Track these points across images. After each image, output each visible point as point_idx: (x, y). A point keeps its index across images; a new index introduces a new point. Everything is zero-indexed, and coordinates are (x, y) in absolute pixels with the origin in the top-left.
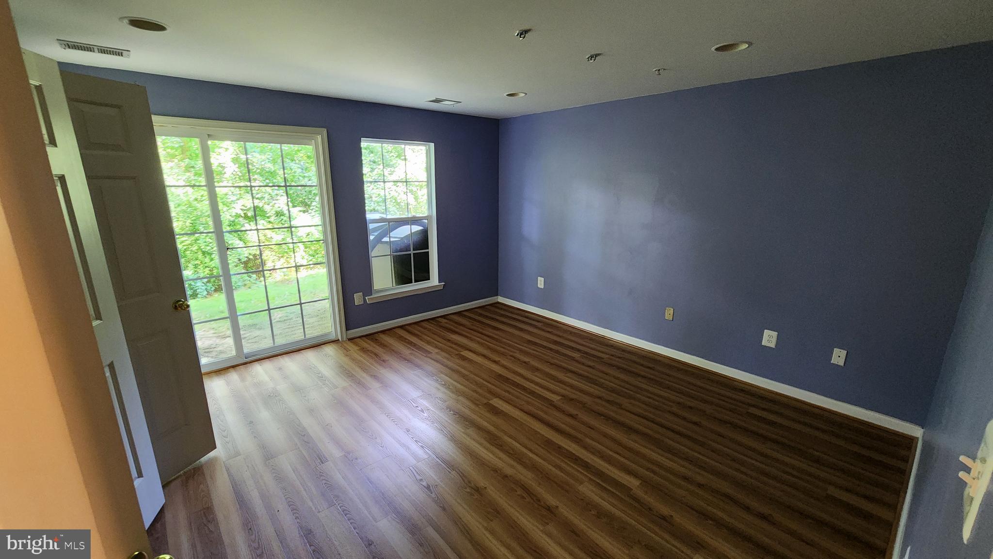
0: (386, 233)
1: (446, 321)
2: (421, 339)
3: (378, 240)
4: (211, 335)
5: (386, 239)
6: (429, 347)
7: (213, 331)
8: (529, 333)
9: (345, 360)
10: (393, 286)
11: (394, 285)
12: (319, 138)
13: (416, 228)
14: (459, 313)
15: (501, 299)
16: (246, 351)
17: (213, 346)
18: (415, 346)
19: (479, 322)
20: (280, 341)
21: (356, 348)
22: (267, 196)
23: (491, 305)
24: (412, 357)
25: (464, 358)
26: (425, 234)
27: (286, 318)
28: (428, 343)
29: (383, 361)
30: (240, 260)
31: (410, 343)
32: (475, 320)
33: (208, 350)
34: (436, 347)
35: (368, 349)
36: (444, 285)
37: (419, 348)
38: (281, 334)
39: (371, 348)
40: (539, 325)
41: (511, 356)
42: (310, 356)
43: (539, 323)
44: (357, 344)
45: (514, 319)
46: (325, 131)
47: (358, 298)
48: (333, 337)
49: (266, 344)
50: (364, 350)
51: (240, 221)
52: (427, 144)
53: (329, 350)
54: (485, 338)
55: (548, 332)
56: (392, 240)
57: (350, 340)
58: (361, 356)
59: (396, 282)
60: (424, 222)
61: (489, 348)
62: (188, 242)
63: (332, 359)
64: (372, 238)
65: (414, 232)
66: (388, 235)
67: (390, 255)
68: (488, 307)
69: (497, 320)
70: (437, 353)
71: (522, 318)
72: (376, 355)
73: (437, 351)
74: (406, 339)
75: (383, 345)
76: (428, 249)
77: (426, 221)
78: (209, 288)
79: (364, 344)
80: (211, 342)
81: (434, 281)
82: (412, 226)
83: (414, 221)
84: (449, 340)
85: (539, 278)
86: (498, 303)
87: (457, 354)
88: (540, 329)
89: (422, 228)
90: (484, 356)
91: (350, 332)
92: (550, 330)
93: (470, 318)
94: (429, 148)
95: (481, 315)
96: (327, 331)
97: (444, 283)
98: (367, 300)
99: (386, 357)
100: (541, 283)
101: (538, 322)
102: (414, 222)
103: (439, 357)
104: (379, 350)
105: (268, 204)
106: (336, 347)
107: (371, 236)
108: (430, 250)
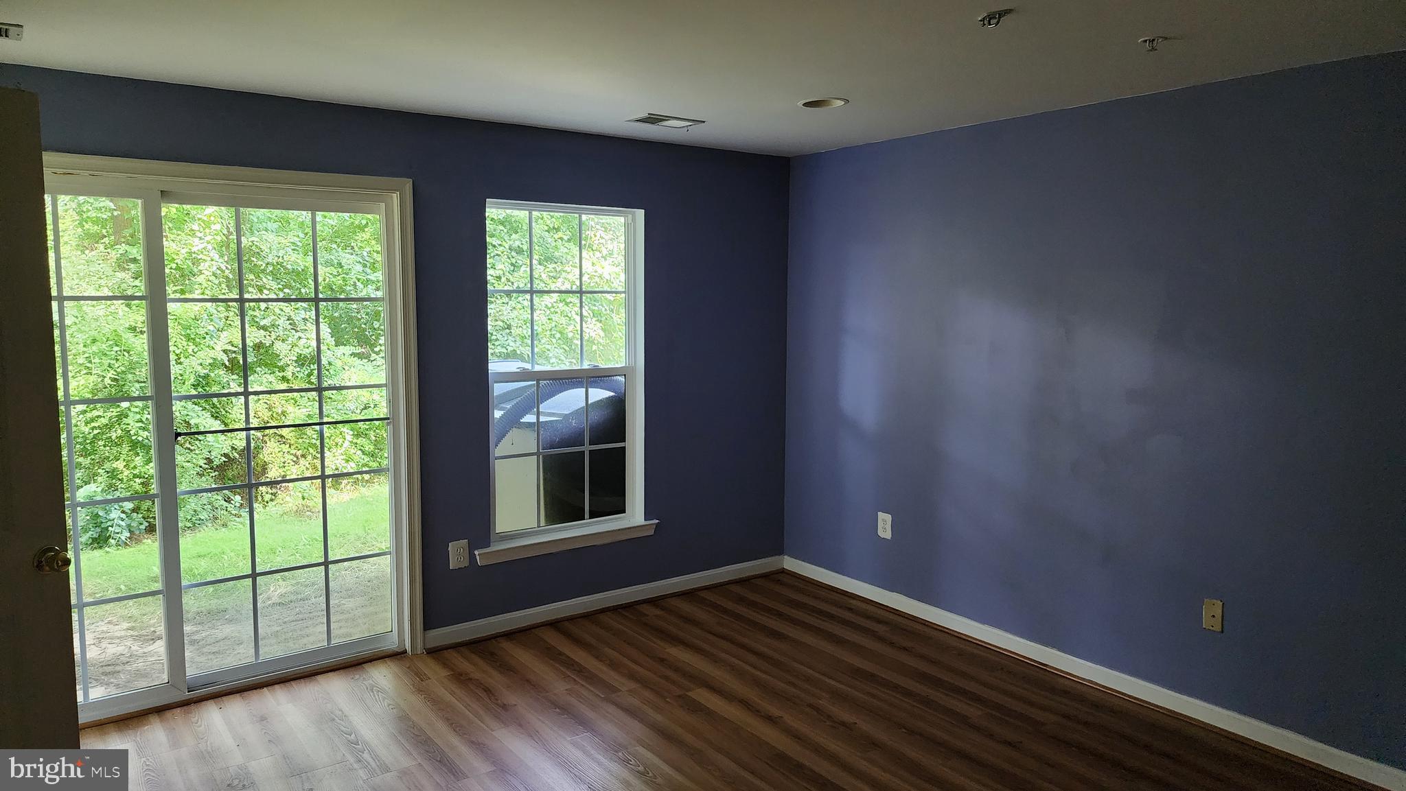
0: (533, 403)
1: (658, 612)
2: (597, 658)
3: (513, 420)
4: (123, 633)
5: (530, 418)
6: (612, 673)
7: (125, 625)
8: (857, 649)
9: (416, 701)
10: (539, 527)
11: (543, 522)
12: (395, 197)
13: (599, 394)
14: (689, 595)
15: (791, 564)
16: (191, 671)
17: (123, 659)
18: (580, 671)
19: (738, 617)
20: (273, 650)
21: (444, 673)
22: (282, 322)
23: (765, 576)
24: (573, 701)
25: (696, 708)
26: (618, 407)
27: (293, 597)
28: (614, 666)
29: (504, 707)
30: (209, 461)
31: (570, 664)
32: (725, 611)
33: (110, 669)
34: (632, 676)
35: (472, 676)
36: (657, 525)
37: (591, 678)
38: (276, 634)
39: (477, 675)
40: (881, 629)
41: (810, 706)
42: (336, 688)
43: (880, 626)
44: (445, 664)
45: (821, 612)
46: (408, 185)
47: (457, 555)
48: (392, 644)
49: (240, 656)
50: (460, 678)
51: (219, 376)
52: (630, 213)
53: (382, 676)
54: (752, 658)
55: (905, 649)
56: (542, 419)
57: (434, 652)
58: (453, 693)
59: (546, 516)
60: (617, 381)
61: (757, 683)
62: (104, 421)
63: (384, 699)
64: (498, 414)
65: (591, 404)
66: (535, 410)
67: (537, 454)
68: (759, 582)
69: (780, 615)
70: (630, 691)
71: (839, 610)
72: (488, 691)
73: (633, 685)
74: (561, 654)
75: (506, 668)
76: (624, 440)
77: (622, 379)
78: (134, 524)
79: (463, 663)
80: (120, 649)
81: (635, 514)
82: (590, 390)
83: (595, 377)
84: (662, 660)
85: (880, 514)
86: (783, 571)
87: (679, 696)
88: (881, 639)
89: (612, 394)
90: (745, 704)
91: (433, 633)
92: (908, 644)
93: (716, 607)
94: (634, 220)
95: (741, 600)
96: (380, 629)
97: (657, 521)
98: (478, 557)
99: (511, 698)
100: (885, 525)
101: (879, 621)
102: (595, 382)
103: (634, 702)
104: (495, 678)
105: (283, 341)
106: (397, 671)
107: (495, 411)
108: (628, 444)
